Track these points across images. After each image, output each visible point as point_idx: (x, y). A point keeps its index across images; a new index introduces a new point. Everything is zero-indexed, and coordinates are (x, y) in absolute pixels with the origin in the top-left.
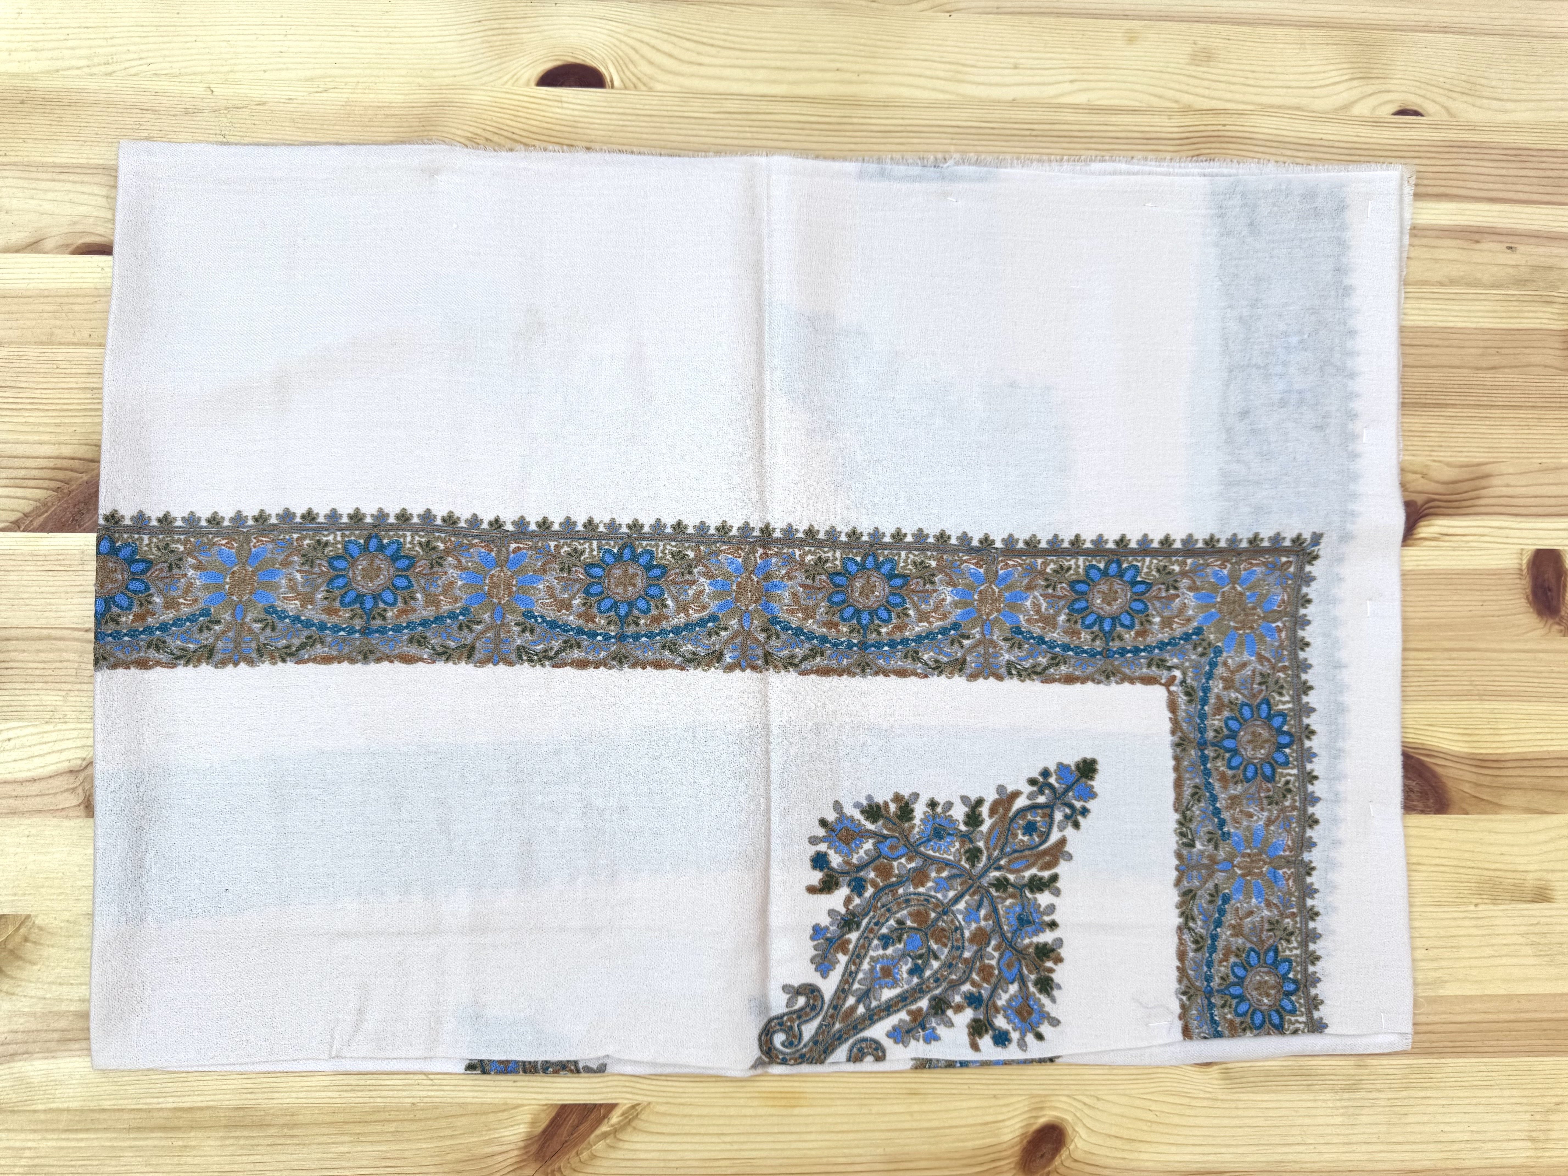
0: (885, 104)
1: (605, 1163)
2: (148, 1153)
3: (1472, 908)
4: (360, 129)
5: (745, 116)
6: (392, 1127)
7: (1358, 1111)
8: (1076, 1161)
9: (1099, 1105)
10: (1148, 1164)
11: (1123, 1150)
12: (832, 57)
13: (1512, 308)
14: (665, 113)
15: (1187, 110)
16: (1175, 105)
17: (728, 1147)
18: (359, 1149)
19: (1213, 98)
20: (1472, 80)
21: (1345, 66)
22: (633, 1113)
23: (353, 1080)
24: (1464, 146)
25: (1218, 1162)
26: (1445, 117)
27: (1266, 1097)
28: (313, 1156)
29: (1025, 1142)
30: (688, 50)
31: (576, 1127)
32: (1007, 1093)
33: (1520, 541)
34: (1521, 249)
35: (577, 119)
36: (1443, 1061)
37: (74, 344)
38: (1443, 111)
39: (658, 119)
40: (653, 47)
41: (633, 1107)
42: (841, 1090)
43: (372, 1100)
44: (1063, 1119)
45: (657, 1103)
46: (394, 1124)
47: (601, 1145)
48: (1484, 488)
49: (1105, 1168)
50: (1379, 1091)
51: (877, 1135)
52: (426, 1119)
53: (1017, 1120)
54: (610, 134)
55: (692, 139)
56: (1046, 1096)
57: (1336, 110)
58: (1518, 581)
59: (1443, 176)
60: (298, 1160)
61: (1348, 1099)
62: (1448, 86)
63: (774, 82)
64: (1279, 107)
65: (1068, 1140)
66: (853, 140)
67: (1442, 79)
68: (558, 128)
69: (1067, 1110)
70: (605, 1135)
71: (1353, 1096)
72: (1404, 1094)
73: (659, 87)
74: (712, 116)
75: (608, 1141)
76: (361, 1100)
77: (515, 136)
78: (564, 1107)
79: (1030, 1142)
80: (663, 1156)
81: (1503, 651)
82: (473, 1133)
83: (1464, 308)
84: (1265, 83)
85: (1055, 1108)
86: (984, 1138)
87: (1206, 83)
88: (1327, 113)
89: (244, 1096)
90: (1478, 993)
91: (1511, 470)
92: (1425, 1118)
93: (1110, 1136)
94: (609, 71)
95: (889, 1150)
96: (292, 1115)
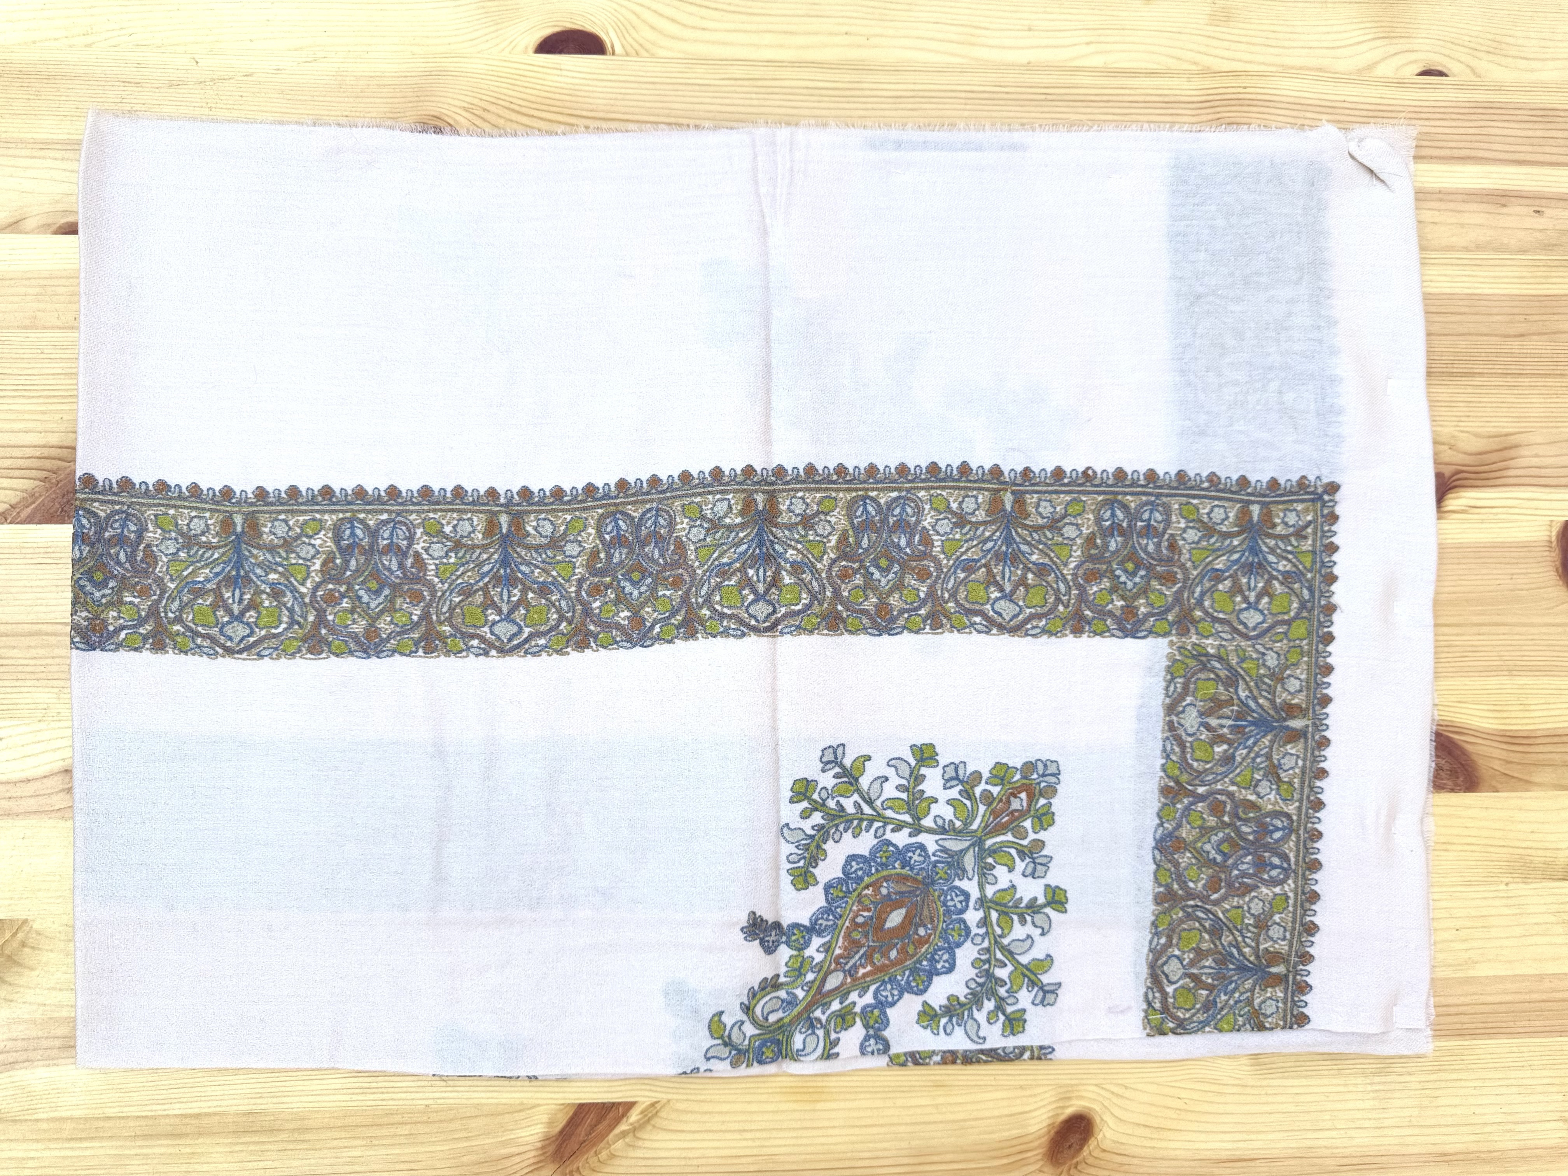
0: (895, 69)
1: (624, 1162)
2: (156, 1161)
3: (1503, 887)
4: (351, 100)
5: (751, 82)
6: (405, 1130)
7: (1389, 1095)
8: (1104, 1151)
9: (1128, 1093)
10: (1177, 1153)
11: (1152, 1139)
12: (841, 20)
13: (1539, 274)
14: (669, 81)
15: (1208, 72)
16: (1194, 67)
17: (750, 1143)
18: (372, 1153)
19: (1234, 60)
20: (1498, 38)
21: (1368, 25)
22: (653, 1111)
23: (363, 1082)
24: (1490, 106)
25: (1248, 1149)
26: (1472, 77)
27: (1296, 1082)
28: (325, 1161)
29: (1053, 1132)
30: (691, 14)
31: (593, 1127)
32: (1034, 1083)
33: (1549, 513)
34: (1548, 212)
35: (577, 87)
36: (1475, 1042)
37: (59, 328)
38: (1468, 71)
39: (663, 87)
40: (655, 12)
41: (653, 1105)
42: (864, 1084)
43: (384, 1103)
44: (1090, 1109)
45: (677, 1100)
46: (408, 1127)
47: (620, 1144)
48: (1512, 459)
49: (1134, 1157)
50: (1409, 1074)
51: (902, 1129)
52: (440, 1121)
53: (1043, 1110)
54: (612, 102)
55: (697, 107)
56: (1072, 1085)
57: (1360, 71)
58: (1547, 553)
59: (1469, 138)
60: (310, 1165)
61: (1379, 1083)
62: (1472, 45)
63: (781, 46)
64: (1301, 68)
65: (1096, 1130)
66: (864, 106)
67: (1467, 38)
68: (557, 96)
69: (1094, 1100)
70: (624, 1134)
71: (1384, 1079)
72: (1434, 1077)
73: (662, 53)
74: (716, 82)
75: (627, 1140)
76: (373, 1103)
77: (512, 106)
78: (581, 1106)
79: (1057, 1133)
80: (684, 1154)
81: (1532, 625)
82: (489, 1134)
83: (1491, 274)
84: (1286, 44)
85: (1082, 1098)
86: (1009, 1130)
87: (1226, 44)
88: (1350, 74)
89: (253, 1101)
90: (1509, 973)
91: (1539, 439)
92: (1457, 1101)
93: (1138, 1125)
94: (608, 37)
95: (914, 1143)
96: (304, 1119)
